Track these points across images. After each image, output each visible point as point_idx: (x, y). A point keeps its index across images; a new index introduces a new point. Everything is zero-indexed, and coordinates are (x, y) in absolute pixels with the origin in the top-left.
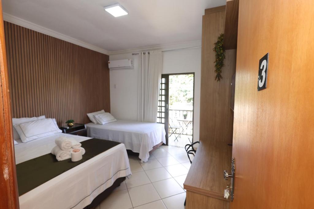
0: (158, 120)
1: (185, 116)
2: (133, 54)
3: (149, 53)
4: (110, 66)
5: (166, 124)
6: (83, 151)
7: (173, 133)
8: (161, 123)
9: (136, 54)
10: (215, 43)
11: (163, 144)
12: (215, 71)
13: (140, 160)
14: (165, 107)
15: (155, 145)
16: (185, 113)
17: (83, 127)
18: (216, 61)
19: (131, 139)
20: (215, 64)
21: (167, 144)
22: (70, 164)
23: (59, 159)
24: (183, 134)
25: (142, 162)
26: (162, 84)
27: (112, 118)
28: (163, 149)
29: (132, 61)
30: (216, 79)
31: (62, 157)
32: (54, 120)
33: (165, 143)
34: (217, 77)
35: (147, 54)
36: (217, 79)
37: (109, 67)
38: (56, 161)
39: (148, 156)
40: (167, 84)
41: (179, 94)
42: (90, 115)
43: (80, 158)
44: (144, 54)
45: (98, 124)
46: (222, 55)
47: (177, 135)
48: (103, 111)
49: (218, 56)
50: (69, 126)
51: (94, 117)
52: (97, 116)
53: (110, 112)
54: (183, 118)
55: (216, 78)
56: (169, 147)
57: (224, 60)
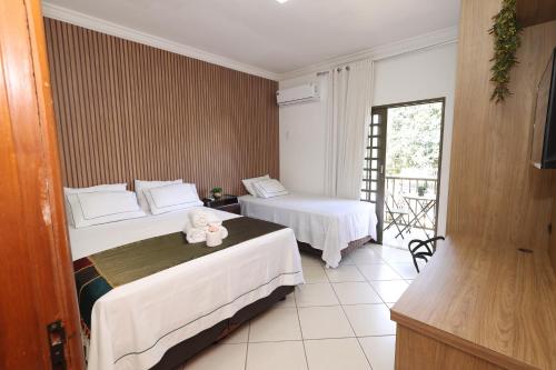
0: (364, 195)
1: (421, 191)
2: (318, 74)
3: (347, 68)
4: (280, 99)
5: (379, 203)
6: (224, 233)
7: (394, 222)
8: (369, 201)
9: (324, 73)
10: (495, 14)
11: (372, 241)
12: (492, 80)
13: (325, 262)
14: (378, 170)
15: (354, 240)
16: (422, 183)
17: (235, 200)
18: (497, 56)
19: (310, 225)
20: (493, 63)
21: (379, 241)
22: (203, 249)
23: (190, 240)
24: (415, 226)
25: (327, 266)
26: (372, 125)
27: (282, 188)
28: (371, 250)
29: (316, 87)
30: (492, 99)
31: (194, 238)
32: (194, 186)
33: (375, 238)
34: (496, 93)
35: (344, 70)
36: (496, 98)
37: (278, 101)
38: (187, 242)
39: (339, 257)
40: (383, 125)
41: (414, 151)
42: (247, 183)
43: (219, 243)
44: (338, 70)
45: (258, 197)
46: (514, 39)
47: (401, 228)
48: (267, 176)
49: (500, 43)
50: (215, 197)
51: (253, 185)
52: (256, 184)
53: (278, 179)
54: (416, 195)
55: (493, 96)
56: (384, 248)
57: (519, 50)
